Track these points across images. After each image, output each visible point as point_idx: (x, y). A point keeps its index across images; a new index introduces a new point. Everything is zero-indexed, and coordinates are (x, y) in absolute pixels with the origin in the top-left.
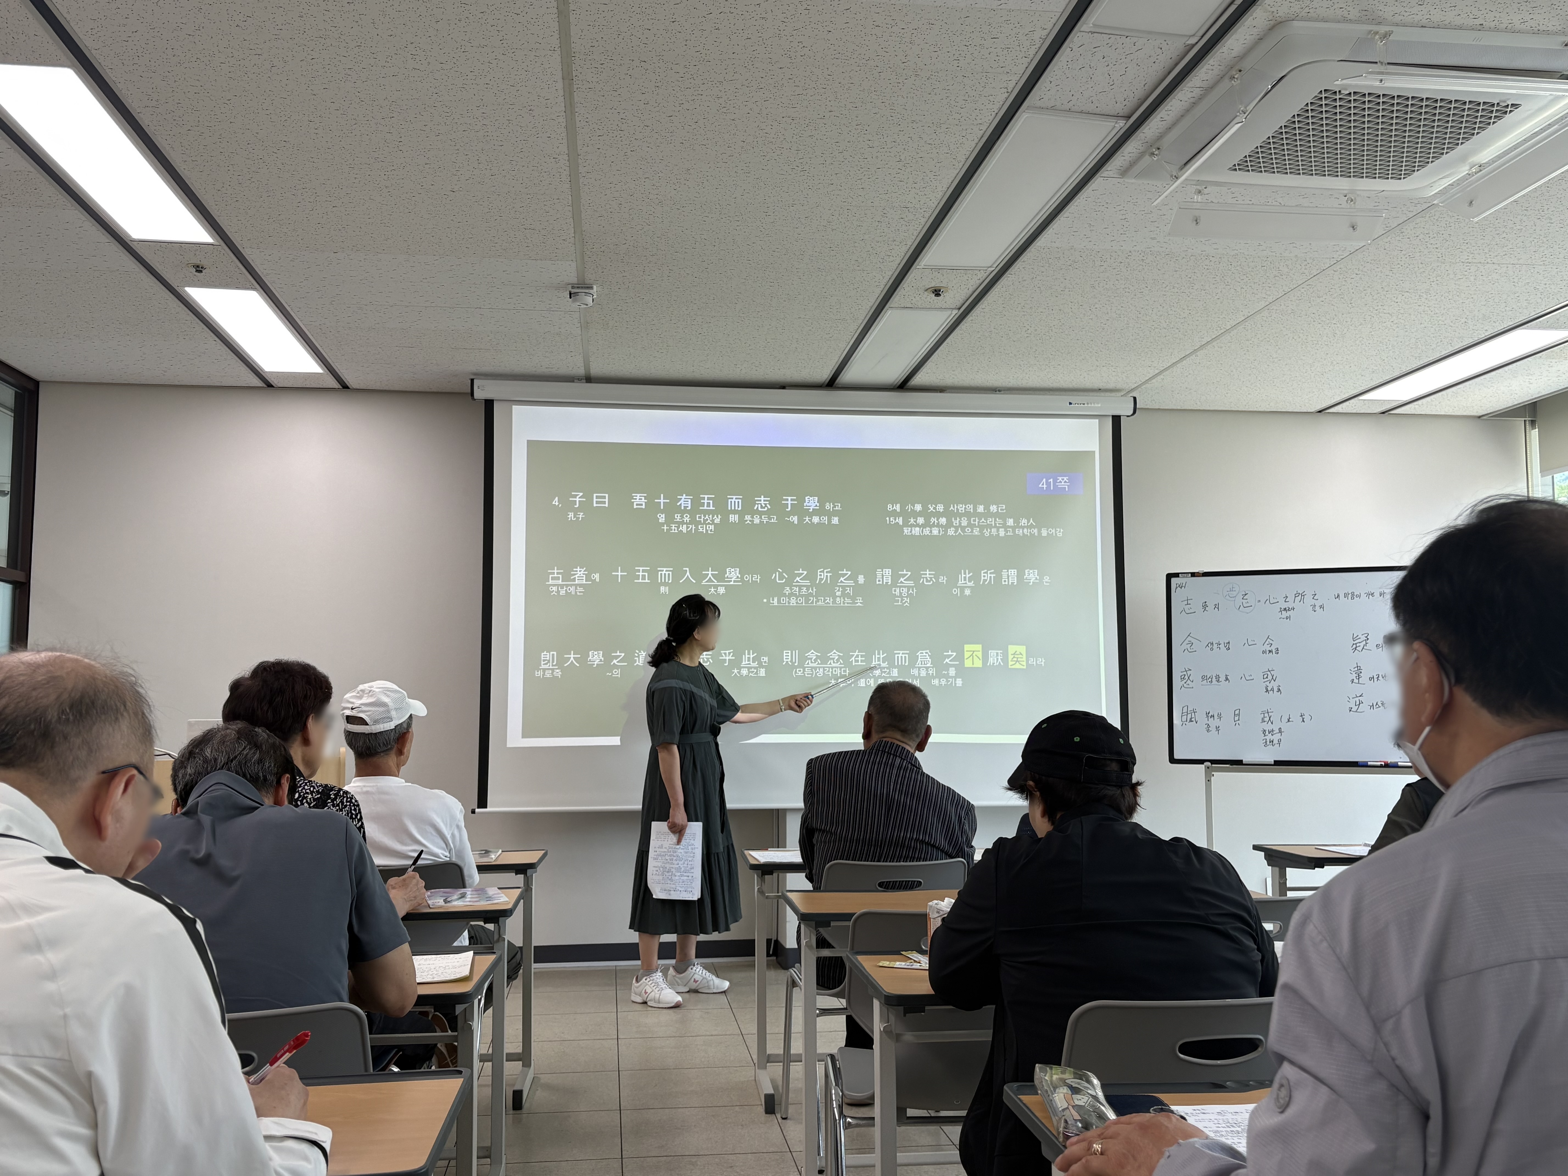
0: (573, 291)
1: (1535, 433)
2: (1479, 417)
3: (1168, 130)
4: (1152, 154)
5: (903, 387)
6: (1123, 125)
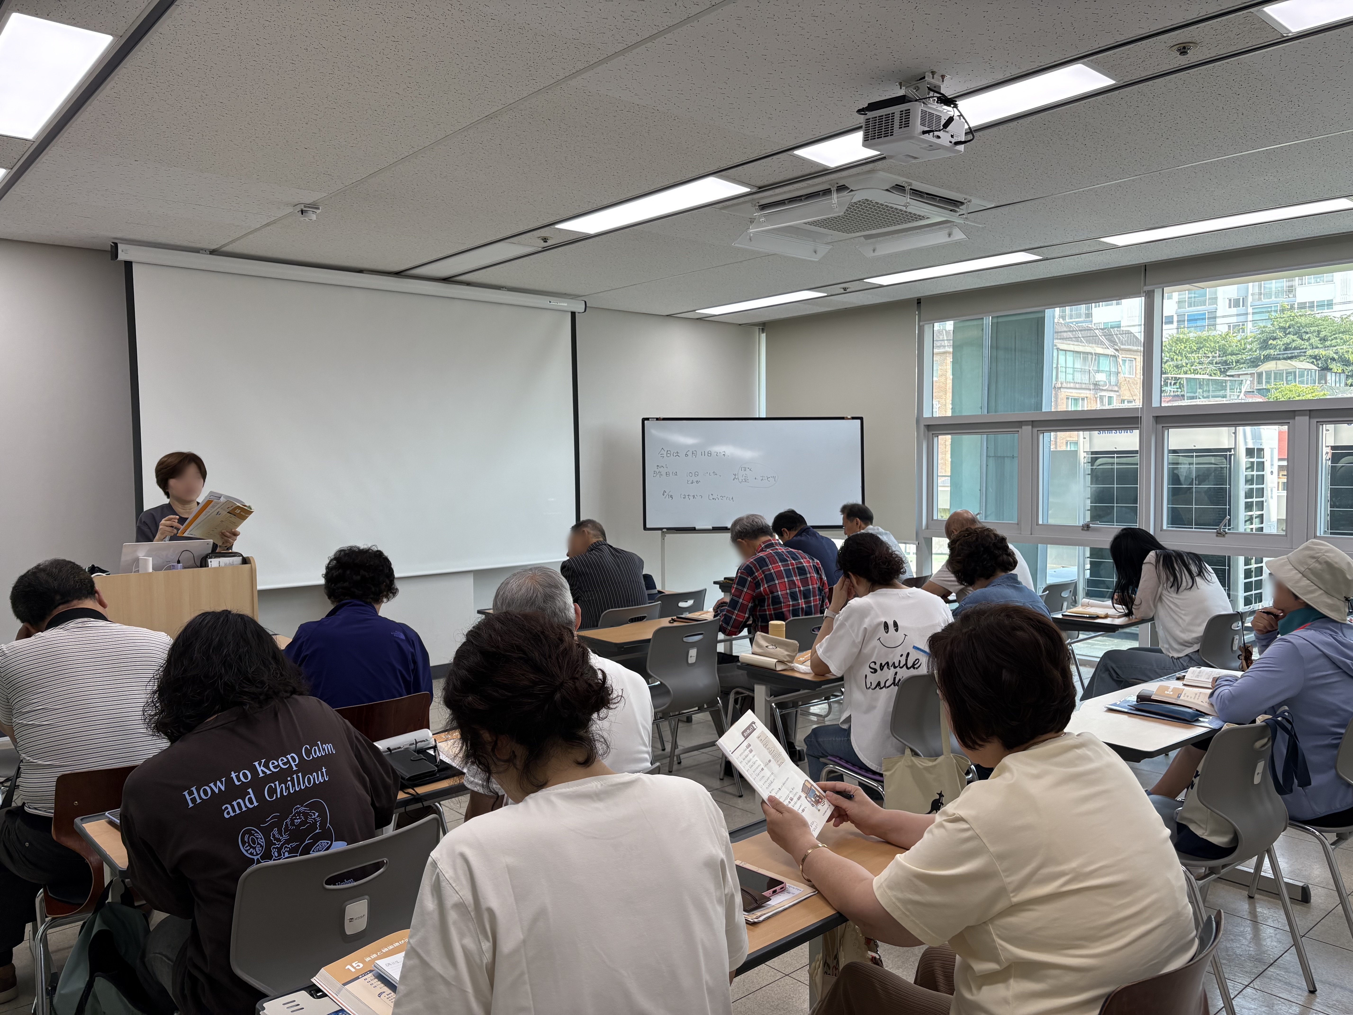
0: (304, 209)
1: (763, 336)
2: (740, 325)
3: (771, 196)
4: (752, 204)
5: (446, 280)
6: (755, 190)
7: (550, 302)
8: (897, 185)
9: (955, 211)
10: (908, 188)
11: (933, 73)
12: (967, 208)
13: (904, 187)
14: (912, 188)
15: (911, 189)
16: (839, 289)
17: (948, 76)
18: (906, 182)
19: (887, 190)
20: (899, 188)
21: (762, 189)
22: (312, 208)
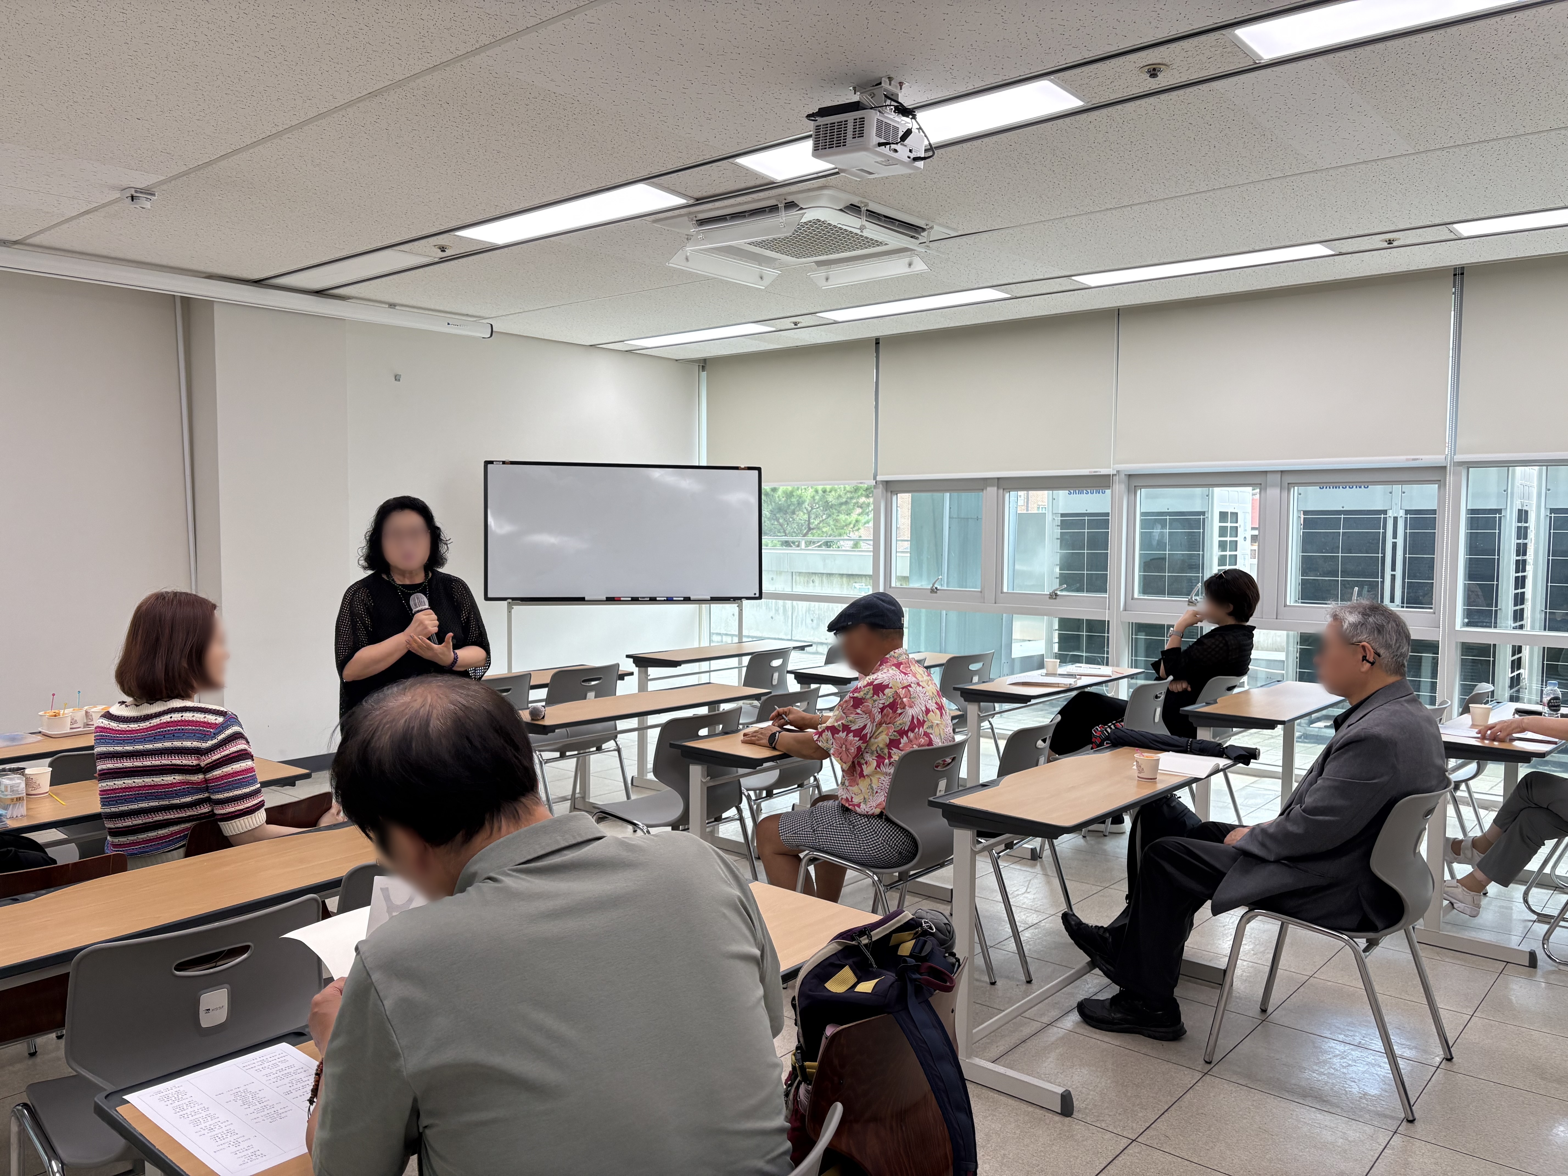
0: (135, 194)
1: (704, 374)
2: (677, 360)
3: (711, 210)
4: (689, 218)
5: (319, 293)
6: (691, 202)
7: (449, 324)
8: (851, 205)
9: (917, 238)
10: (863, 209)
11: (890, 79)
12: (929, 235)
13: (859, 207)
14: (869, 209)
15: (867, 210)
16: (788, 323)
17: (907, 84)
18: (862, 202)
19: (841, 210)
20: (854, 208)
21: (700, 201)
22: (145, 193)
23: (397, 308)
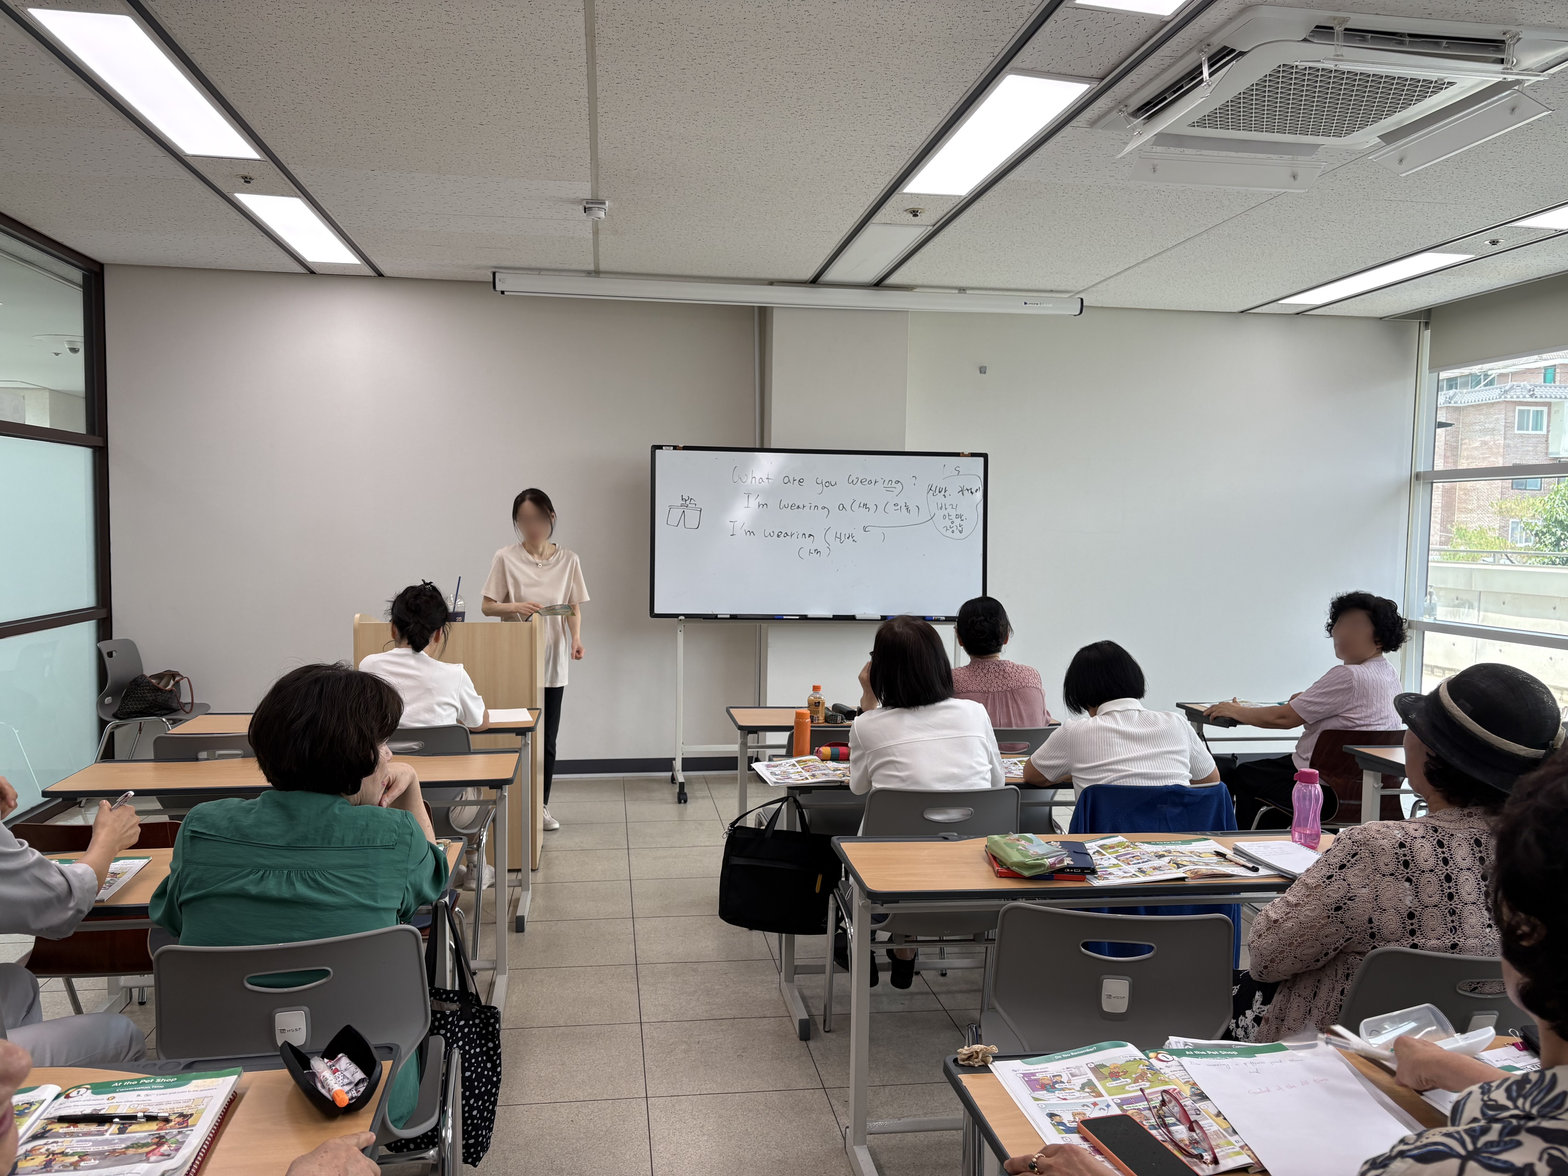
0: (588, 206)
1: (1427, 333)
2: (1381, 318)
3: (1137, 90)
4: (1120, 110)
5: (877, 286)
6: (1096, 86)
7: (1025, 303)
8: (1317, 27)
10: (1338, 29)
13: (1332, 28)
14: (1347, 27)
15: (1346, 29)
16: (1481, 244)
18: (1335, 18)
19: (1305, 40)
20: (1323, 31)
21: (1106, 81)
22: (596, 203)
23: (968, 292)
